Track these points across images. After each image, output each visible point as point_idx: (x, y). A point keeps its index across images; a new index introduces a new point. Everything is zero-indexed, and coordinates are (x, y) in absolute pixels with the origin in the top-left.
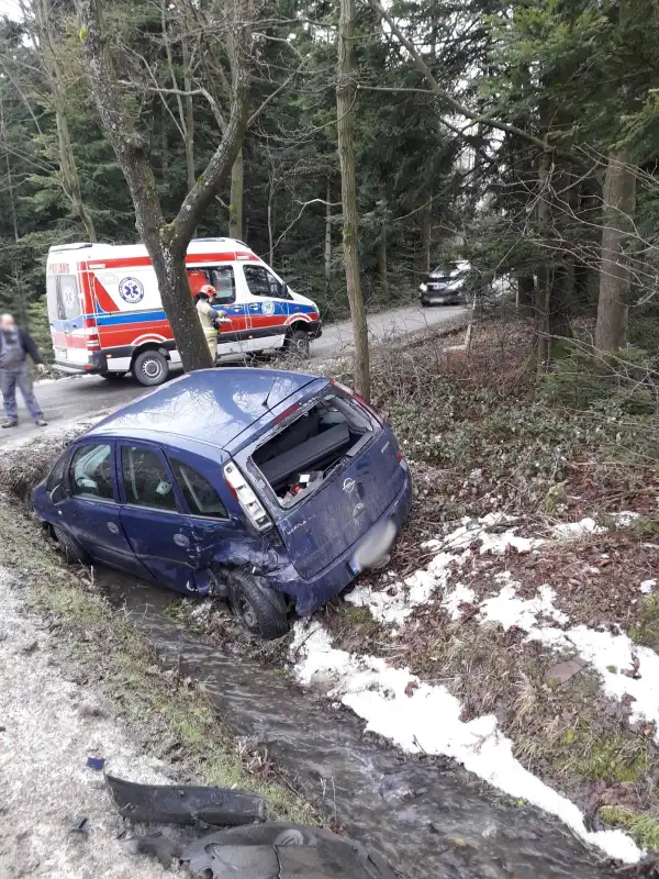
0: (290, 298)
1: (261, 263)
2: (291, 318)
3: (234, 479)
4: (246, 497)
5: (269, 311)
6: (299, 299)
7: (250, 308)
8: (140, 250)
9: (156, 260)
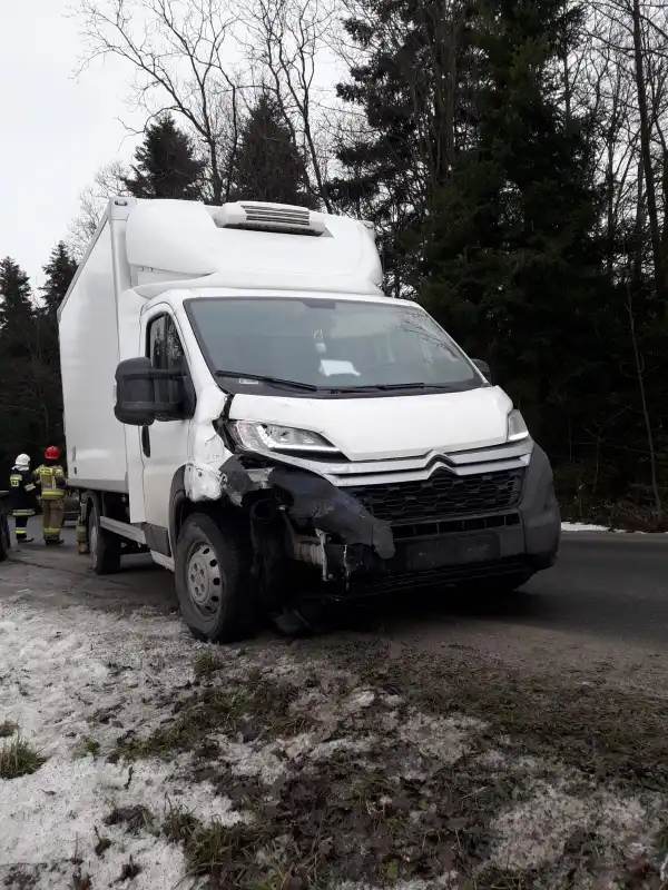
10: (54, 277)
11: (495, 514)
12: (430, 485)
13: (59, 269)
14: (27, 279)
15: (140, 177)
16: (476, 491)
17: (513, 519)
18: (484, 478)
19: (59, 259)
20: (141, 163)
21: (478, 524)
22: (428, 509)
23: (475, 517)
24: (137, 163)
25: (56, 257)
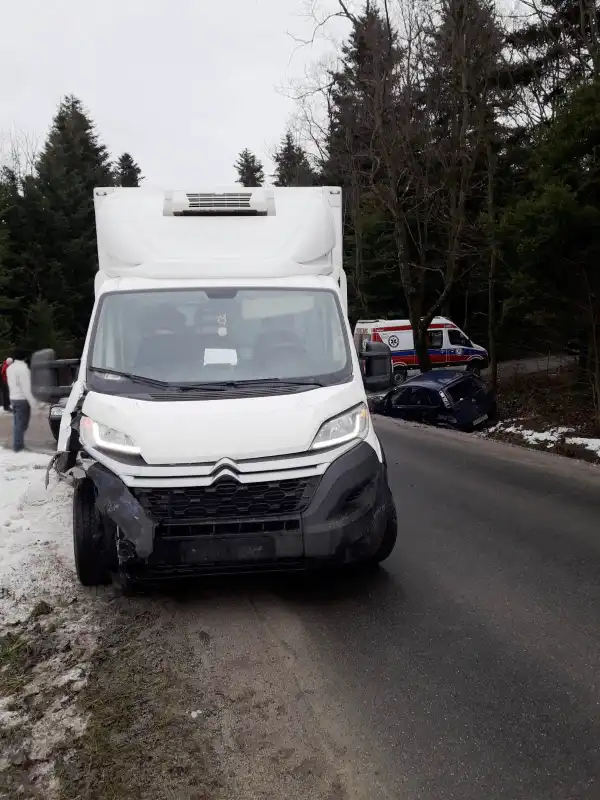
0: (471, 346)
1: (458, 329)
2: (471, 357)
3: (442, 395)
4: (445, 400)
5: (459, 353)
6: (476, 347)
7: (449, 351)
8: (407, 322)
9: (413, 327)
10: (281, 165)
11: (276, 519)
12: (214, 490)
13: (287, 157)
14: (261, 167)
15: (348, 70)
16: (261, 496)
17: (293, 525)
18: (271, 486)
19: (286, 149)
20: (346, 55)
21: (255, 527)
22: (209, 511)
23: (254, 520)
24: (344, 56)
25: (284, 146)
